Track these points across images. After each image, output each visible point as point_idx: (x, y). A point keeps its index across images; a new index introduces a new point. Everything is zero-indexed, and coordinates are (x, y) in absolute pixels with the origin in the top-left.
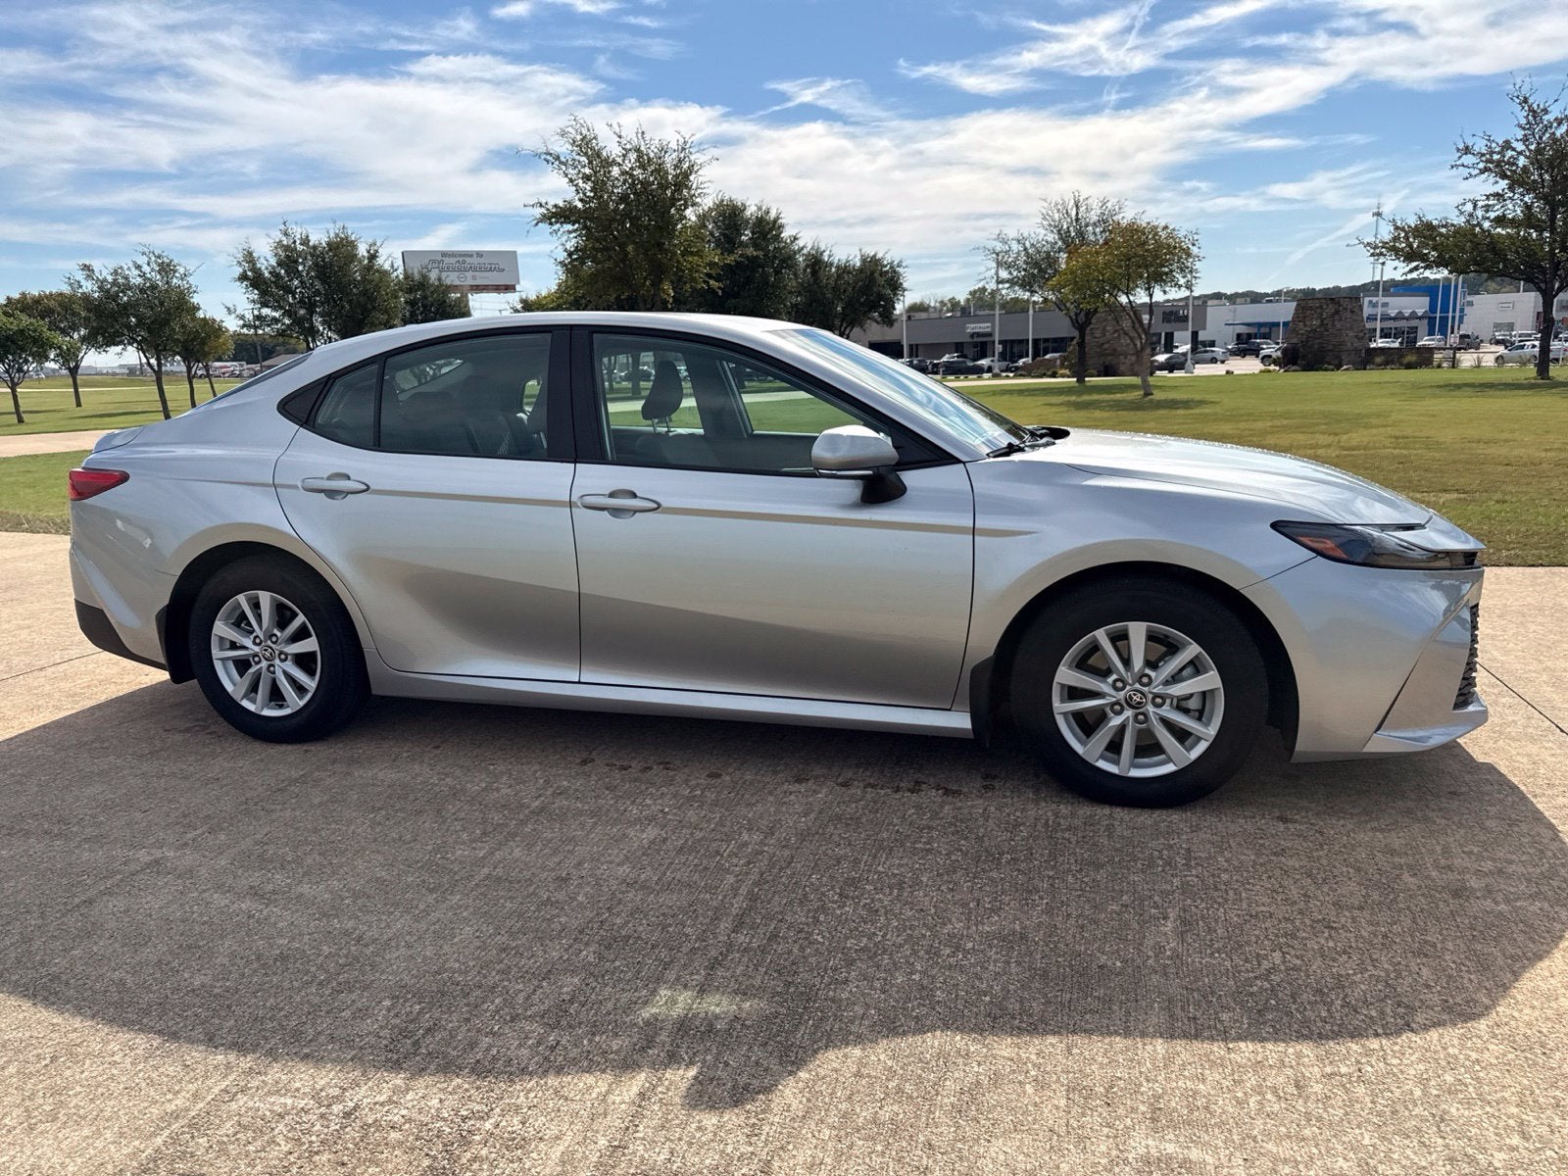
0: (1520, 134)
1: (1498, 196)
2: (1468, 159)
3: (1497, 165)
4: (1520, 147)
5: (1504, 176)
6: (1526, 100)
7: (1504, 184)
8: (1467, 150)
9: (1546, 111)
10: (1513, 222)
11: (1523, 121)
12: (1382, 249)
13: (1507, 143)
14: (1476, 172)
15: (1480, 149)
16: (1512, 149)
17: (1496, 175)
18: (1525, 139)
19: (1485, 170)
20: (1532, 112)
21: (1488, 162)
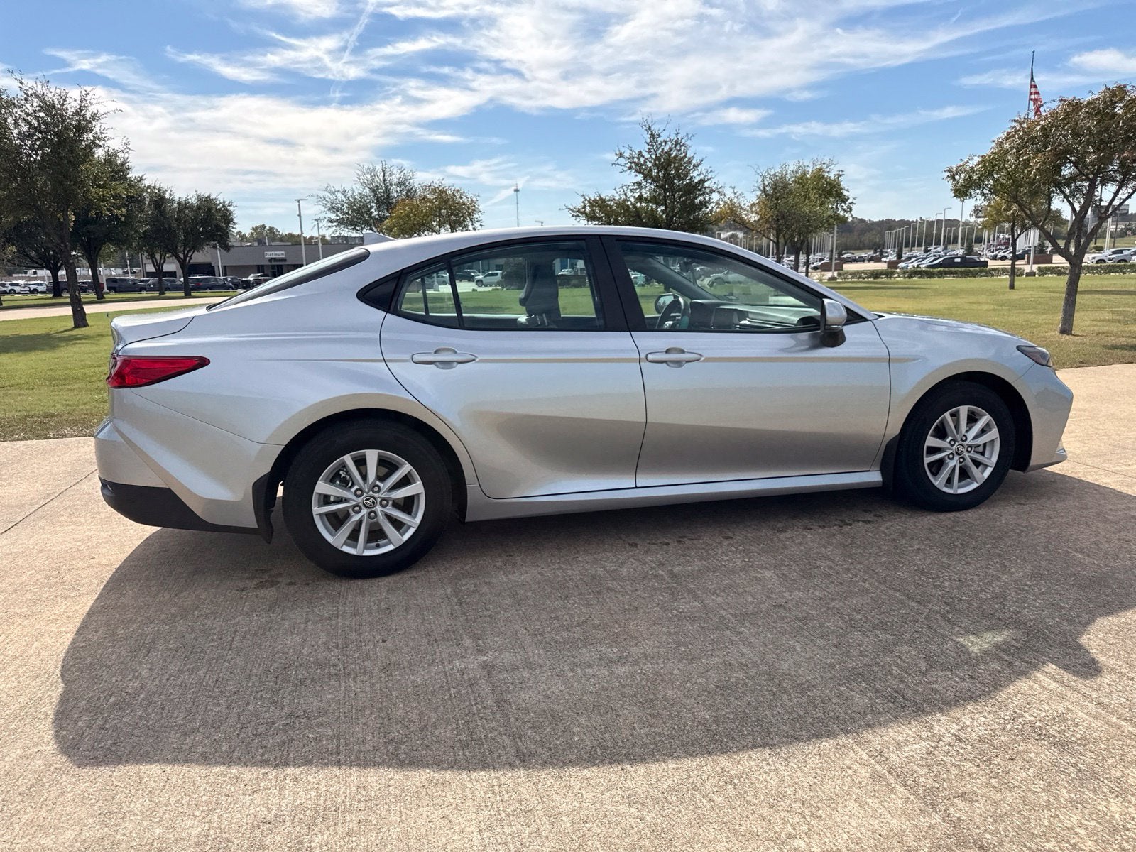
0: (647, 147)
1: (639, 184)
2: (622, 161)
3: (638, 167)
4: (647, 155)
5: (640, 172)
6: (650, 128)
7: (640, 177)
8: (621, 155)
9: (659, 136)
10: (647, 201)
11: (648, 141)
12: (578, 213)
13: (640, 153)
14: (626, 169)
15: (627, 155)
16: (643, 157)
17: (636, 171)
18: (649, 151)
19: (630, 168)
20: (653, 136)
21: (631, 163)
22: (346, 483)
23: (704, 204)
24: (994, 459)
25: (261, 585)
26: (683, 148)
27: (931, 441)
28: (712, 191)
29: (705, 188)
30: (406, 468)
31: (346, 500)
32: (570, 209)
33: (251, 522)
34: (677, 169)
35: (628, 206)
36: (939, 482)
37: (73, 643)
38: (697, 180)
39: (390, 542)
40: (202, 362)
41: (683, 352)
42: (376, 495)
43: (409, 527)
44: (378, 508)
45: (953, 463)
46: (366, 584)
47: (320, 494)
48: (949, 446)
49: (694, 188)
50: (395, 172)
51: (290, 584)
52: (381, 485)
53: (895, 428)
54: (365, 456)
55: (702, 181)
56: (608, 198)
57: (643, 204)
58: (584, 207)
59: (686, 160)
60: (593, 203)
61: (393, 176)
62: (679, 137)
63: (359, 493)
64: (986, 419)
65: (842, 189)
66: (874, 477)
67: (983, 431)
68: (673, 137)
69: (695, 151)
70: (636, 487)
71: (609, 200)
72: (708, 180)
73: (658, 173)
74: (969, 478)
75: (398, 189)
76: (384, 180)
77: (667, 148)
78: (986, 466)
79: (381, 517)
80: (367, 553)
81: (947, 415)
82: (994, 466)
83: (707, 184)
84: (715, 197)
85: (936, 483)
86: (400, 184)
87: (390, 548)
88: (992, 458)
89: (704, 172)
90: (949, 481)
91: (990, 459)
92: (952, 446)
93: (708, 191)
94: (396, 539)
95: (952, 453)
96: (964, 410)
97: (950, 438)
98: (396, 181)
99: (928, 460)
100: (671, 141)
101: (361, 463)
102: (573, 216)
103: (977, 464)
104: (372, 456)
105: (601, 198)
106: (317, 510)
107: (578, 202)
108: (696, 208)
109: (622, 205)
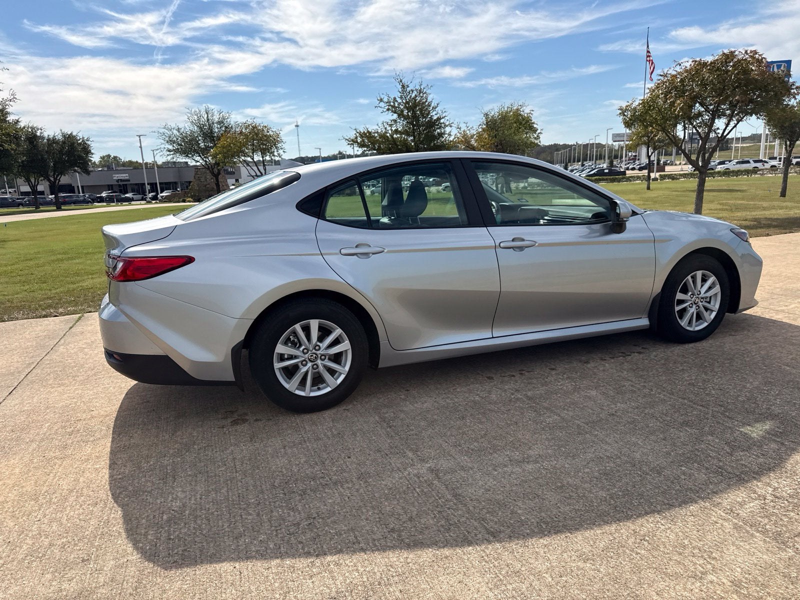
0: (399, 95)
1: (395, 121)
2: (382, 104)
3: (393, 109)
4: (399, 101)
5: (395, 112)
6: (401, 81)
7: (395, 116)
8: (381, 100)
9: (408, 86)
10: (401, 133)
11: (400, 90)
12: (353, 142)
13: (395, 98)
14: (385, 110)
15: (386, 100)
16: (397, 101)
17: (392, 111)
18: (401, 98)
19: (388, 110)
20: (403, 86)
21: (389, 106)
22: (296, 344)
23: (441, 135)
24: (717, 306)
25: (235, 423)
26: (425, 95)
27: (679, 296)
28: (446, 126)
29: (441, 124)
30: (338, 332)
31: (296, 357)
32: (346, 139)
33: (230, 376)
34: (421, 110)
35: (387, 137)
36: (684, 323)
37: (111, 476)
38: (435, 118)
39: (328, 386)
40: (189, 260)
41: (523, 240)
42: (318, 352)
43: (341, 374)
44: (319, 362)
45: (693, 310)
46: (314, 416)
47: (278, 353)
48: (690, 298)
49: (433, 124)
50: (215, 113)
51: (256, 420)
52: (321, 345)
53: (658, 288)
54: (309, 324)
55: (439, 119)
56: (373, 131)
57: (398, 136)
58: (356, 138)
59: (427, 103)
60: (362, 135)
61: (215, 117)
62: (422, 88)
63: (305, 351)
64: (712, 279)
65: (533, 123)
66: (644, 322)
67: (710, 288)
68: (418, 87)
69: (433, 97)
70: (493, 338)
71: (374, 133)
72: (443, 118)
73: (408, 113)
74: (702, 319)
75: (219, 126)
76: (208, 120)
77: (413, 95)
78: (712, 311)
79: (321, 368)
80: (313, 394)
81: (689, 277)
82: (717, 310)
83: (442, 121)
84: (448, 130)
85: (682, 324)
86: (219, 123)
87: (328, 389)
88: (716, 305)
89: (440, 112)
90: (690, 323)
91: (714, 306)
92: (692, 298)
93: (443, 125)
94: (333, 383)
95: (692, 304)
96: (699, 274)
97: (690, 293)
98: (217, 120)
99: (677, 308)
100: (416, 90)
101: (307, 329)
102: (348, 144)
103: (706, 309)
104: (314, 324)
105: (368, 132)
106: (277, 365)
107: (352, 134)
108: (435, 138)
109: (383, 136)
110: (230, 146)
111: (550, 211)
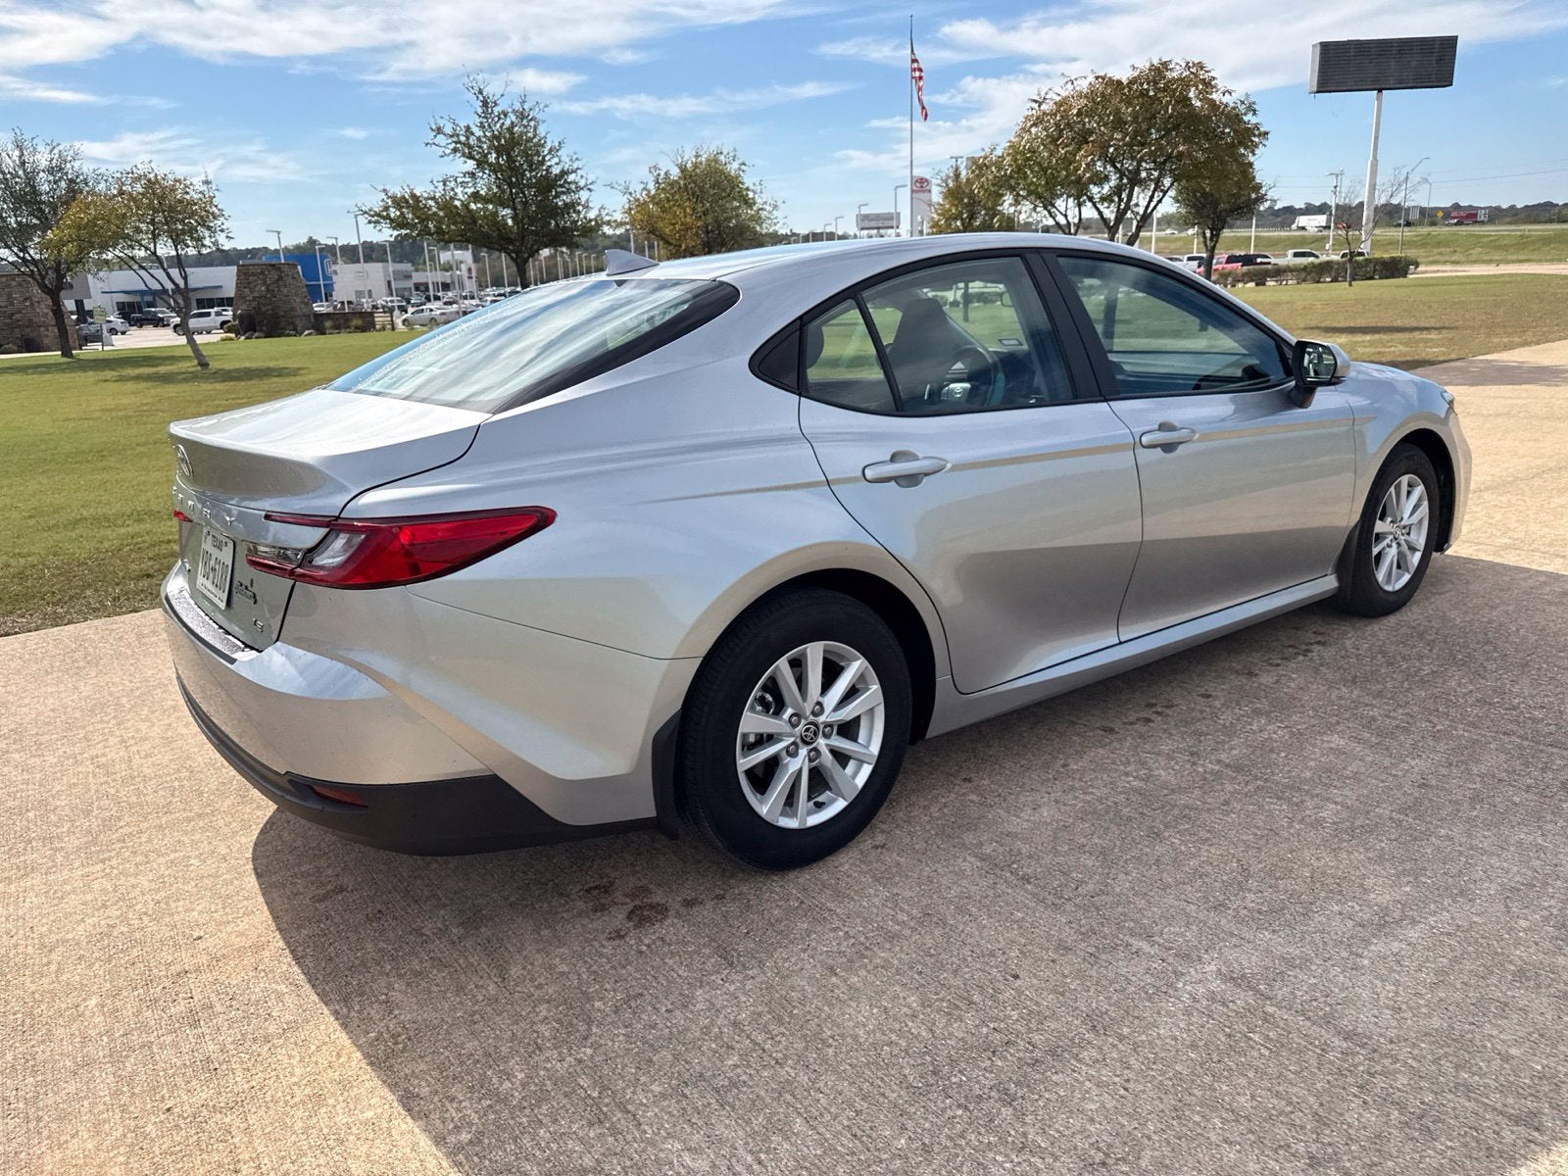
0: (478, 120)
1: (473, 175)
2: (441, 139)
3: (466, 149)
4: (478, 133)
5: (471, 157)
6: (481, 92)
7: (471, 165)
8: (439, 131)
9: (496, 104)
10: (486, 200)
11: (480, 111)
12: (378, 217)
13: (468, 128)
14: (448, 151)
15: (448, 130)
16: (472, 134)
17: (464, 155)
18: (482, 126)
19: (455, 150)
20: (485, 103)
21: (456, 143)
23: (571, 206)
24: (1423, 540)
26: (532, 123)
27: (1378, 526)
28: (579, 189)
29: (569, 183)
30: (857, 664)
31: (777, 739)
32: (366, 213)
33: (647, 807)
34: (525, 154)
35: (456, 207)
36: (1380, 577)
38: (556, 171)
39: (839, 796)
40: (539, 519)
41: (1174, 428)
42: (819, 720)
43: (863, 760)
44: (821, 742)
45: (1393, 551)
47: (746, 735)
48: (1390, 529)
49: (550, 184)
50: (41, 148)
52: (825, 701)
53: (1358, 511)
54: (806, 655)
55: (564, 173)
56: (426, 195)
57: (479, 205)
58: (386, 208)
59: (535, 140)
60: (399, 202)
61: (39, 156)
62: (526, 107)
63: (795, 719)
64: (1420, 490)
65: (747, 189)
67: (1416, 506)
68: (517, 107)
69: (549, 133)
70: (1121, 643)
71: (427, 199)
72: (573, 172)
73: (497, 158)
74: (1403, 568)
75: (51, 178)
76: (23, 163)
77: (508, 123)
78: (1417, 550)
79: (826, 756)
80: (813, 820)
81: (1392, 489)
82: (1422, 549)
83: (571, 177)
84: (584, 195)
85: (1379, 580)
86: (51, 171)
89: (565, 158)
90: (1388, 576)
91: (1420, 540)
93: (573, 187)
95: (1391, 539)
96: (1404, 481)
97: (1392, 519)
98: (44, 164)
99: (1375, 551)
100: (514, 111)
101: (800, 668)
102: (370, 222)
103: (1410, 548)
104: (815, 654)
105: (413, 196)
106: (743, 764)
107: (376, 202)
108: (556, 212)
109: (446, 205)
110: (96, 225)
111: (1124, 363)
